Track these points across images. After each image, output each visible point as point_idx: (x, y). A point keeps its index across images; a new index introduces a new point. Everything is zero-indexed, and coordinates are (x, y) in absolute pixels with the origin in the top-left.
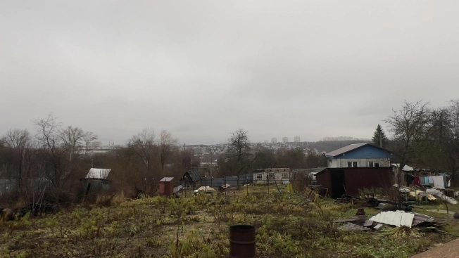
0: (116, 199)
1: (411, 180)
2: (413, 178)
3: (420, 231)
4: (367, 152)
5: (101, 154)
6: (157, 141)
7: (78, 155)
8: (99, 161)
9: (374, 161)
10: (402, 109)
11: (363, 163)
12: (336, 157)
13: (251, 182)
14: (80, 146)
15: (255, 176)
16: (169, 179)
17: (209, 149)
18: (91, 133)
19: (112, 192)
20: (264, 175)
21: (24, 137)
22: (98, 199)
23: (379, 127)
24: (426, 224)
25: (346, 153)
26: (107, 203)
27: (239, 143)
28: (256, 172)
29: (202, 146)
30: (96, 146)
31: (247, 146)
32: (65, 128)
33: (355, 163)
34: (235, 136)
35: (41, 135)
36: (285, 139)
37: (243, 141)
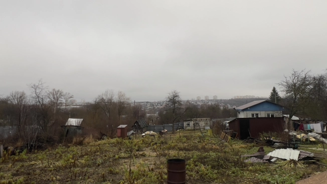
0: (87, 140)
1: (298, 126)
2: (299, 125)
3: (304, 164)
4: (266, 106)
5: (76, 108)
6: (116, 99)
7: (60, 109)
8: (74, 113)
9: (271, 113)
10: (291, 75)
11: (262, 114)
12: (244, 110)
13: (182, 128)
14: (61, 103)
15: (185, 124)
16: (124, 126)
17: (152, 104)
18: (69, 93)
19: (84, 135)
20: (192, 123)
21: (22, 97)
22: (74, 140)
23: (274, 88)
24: (308, 158)
25: (250, 107)
26: (80, 143)
27: (174, 100)
28: (186, 121)
29: (147, 102)
30: (72, 103)
31: (179, 102)
32: (51, 90)
33: (257, 114)
34: (171, 96)
35: (34, 95)
36: (206, 97)
37: (177, 99)
